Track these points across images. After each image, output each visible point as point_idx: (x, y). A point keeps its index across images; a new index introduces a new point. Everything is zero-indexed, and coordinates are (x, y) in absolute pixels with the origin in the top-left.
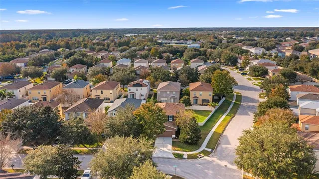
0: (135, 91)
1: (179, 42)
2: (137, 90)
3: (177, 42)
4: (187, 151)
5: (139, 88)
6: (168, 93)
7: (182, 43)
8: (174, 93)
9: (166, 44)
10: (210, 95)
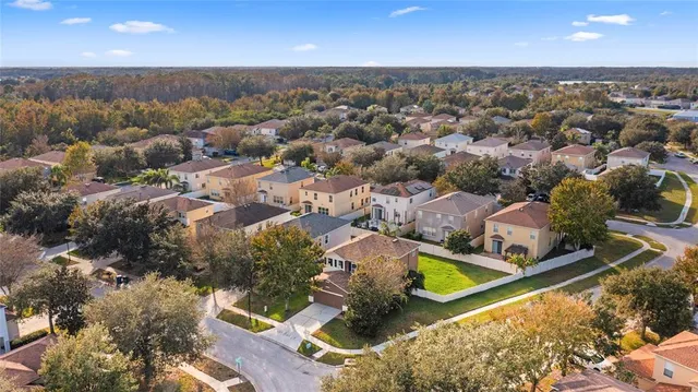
0: (383, 203)
1: (668, 103)
2: (388, 202)
3: (664, 103)
4: (335, 346)
5: (393, 199)
6: (439, 216)
8: (451, 218)
9: (632, 106)
10: (533, 238)
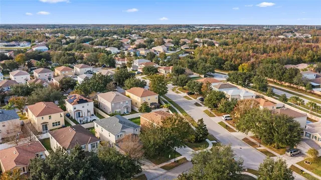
0: (81, 109)
1: (9, 44)
2: (83, 107)
5: (85, 104)
7: (15, 46)
8: (127, 102)
10: (157, 98)
